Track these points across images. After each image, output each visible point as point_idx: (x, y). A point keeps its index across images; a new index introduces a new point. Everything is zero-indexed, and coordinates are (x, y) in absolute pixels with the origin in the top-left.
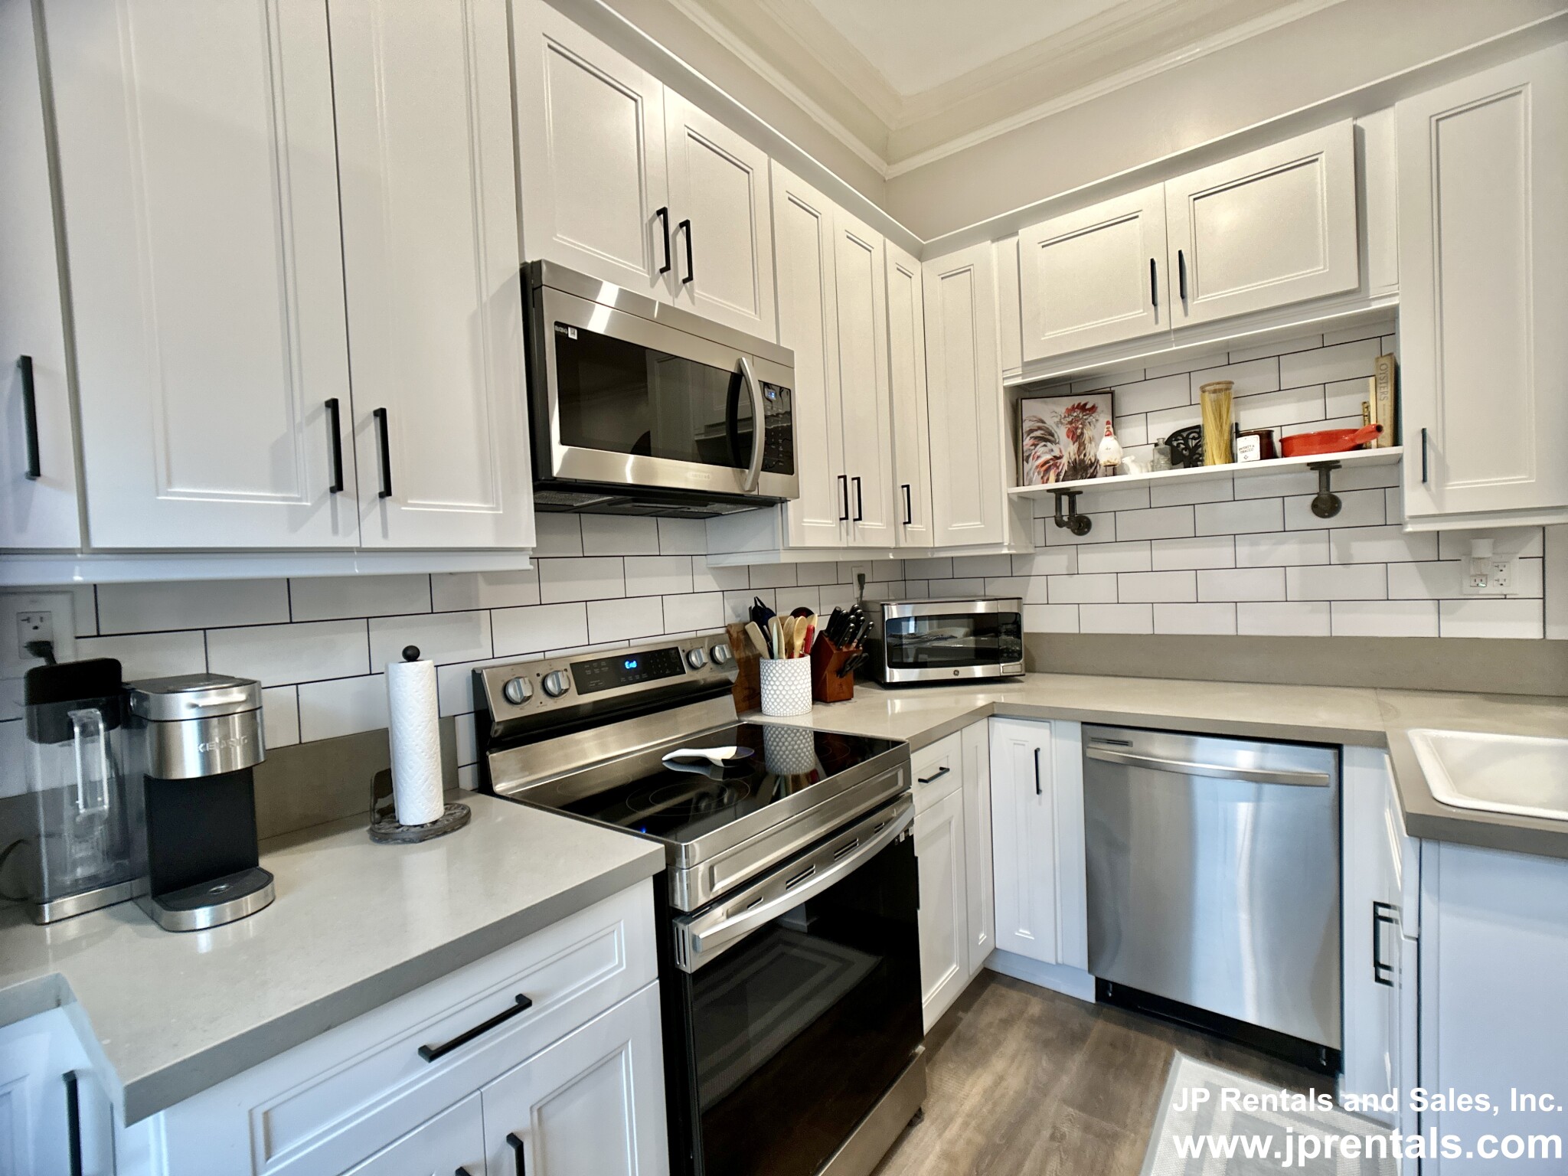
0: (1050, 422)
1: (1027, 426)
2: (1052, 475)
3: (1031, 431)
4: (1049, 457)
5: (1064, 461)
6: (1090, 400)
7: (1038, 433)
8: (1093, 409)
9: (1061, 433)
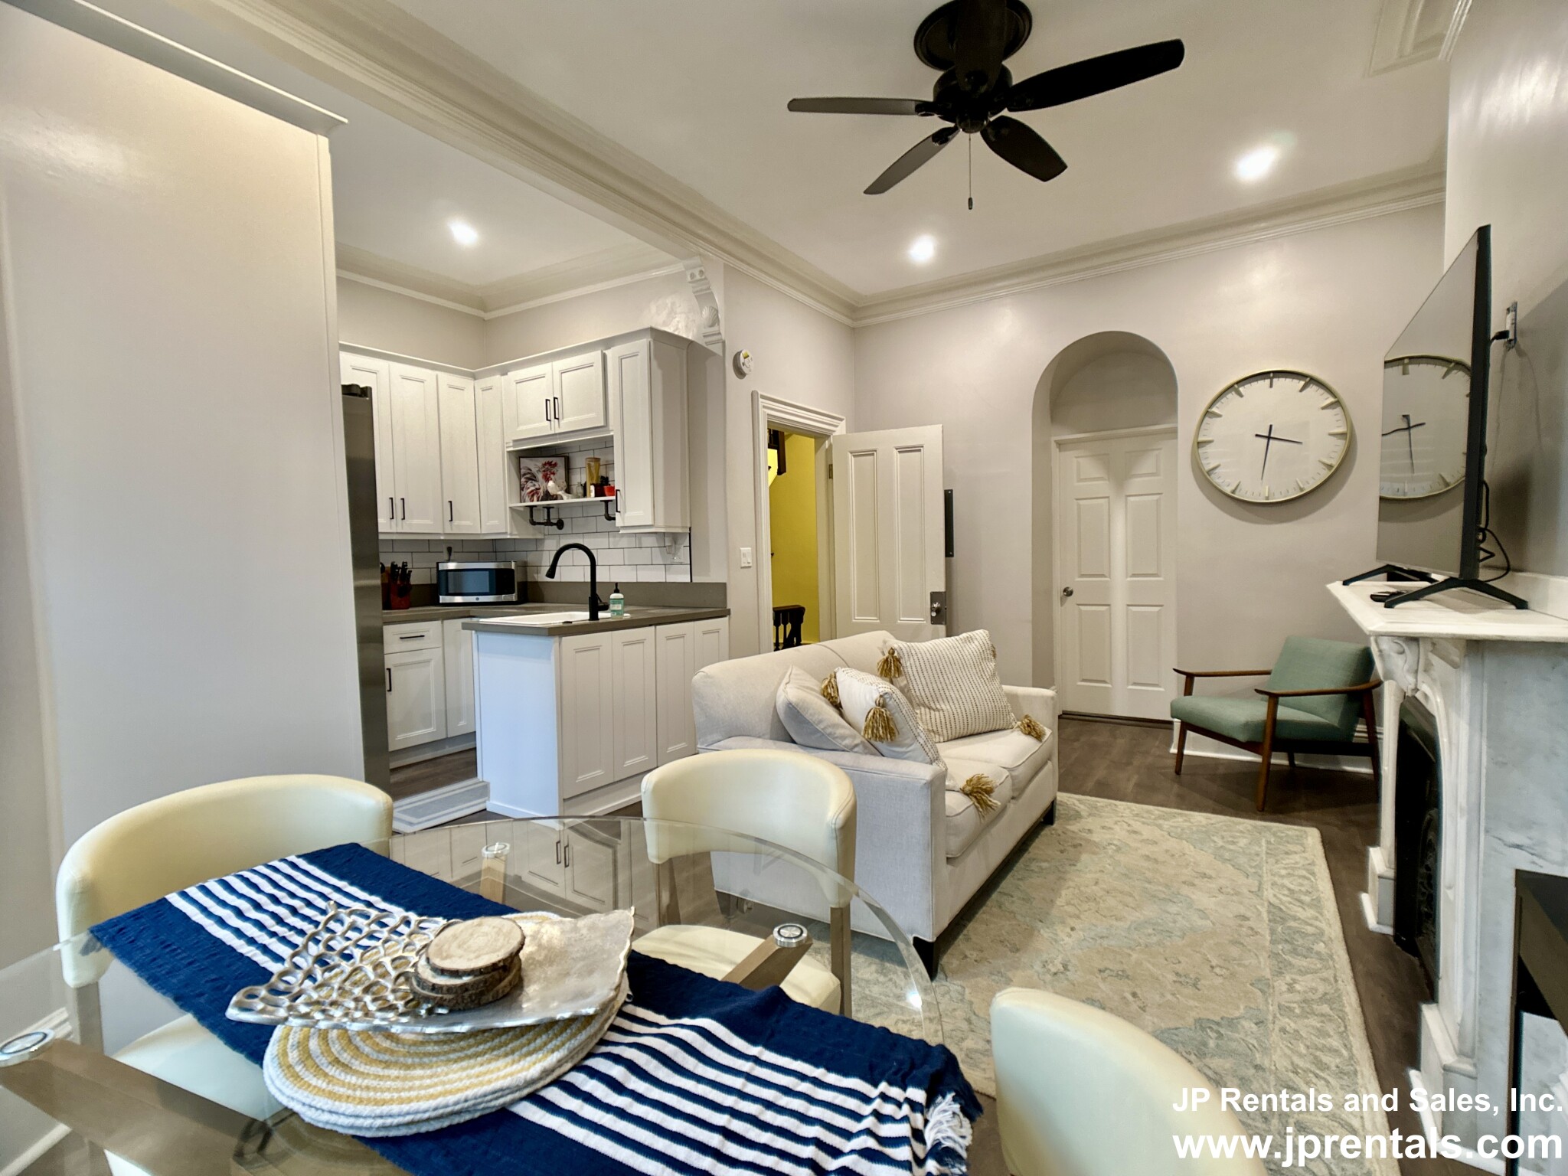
0: (534, 470)
1: (523, 471)
2: (535, 498)
3: (525, 474)
4: (533, 488)
5: (541, 491)
6: (554, 460)
7: (528, 476)
8: (555, 465)
9: (540, 476)
